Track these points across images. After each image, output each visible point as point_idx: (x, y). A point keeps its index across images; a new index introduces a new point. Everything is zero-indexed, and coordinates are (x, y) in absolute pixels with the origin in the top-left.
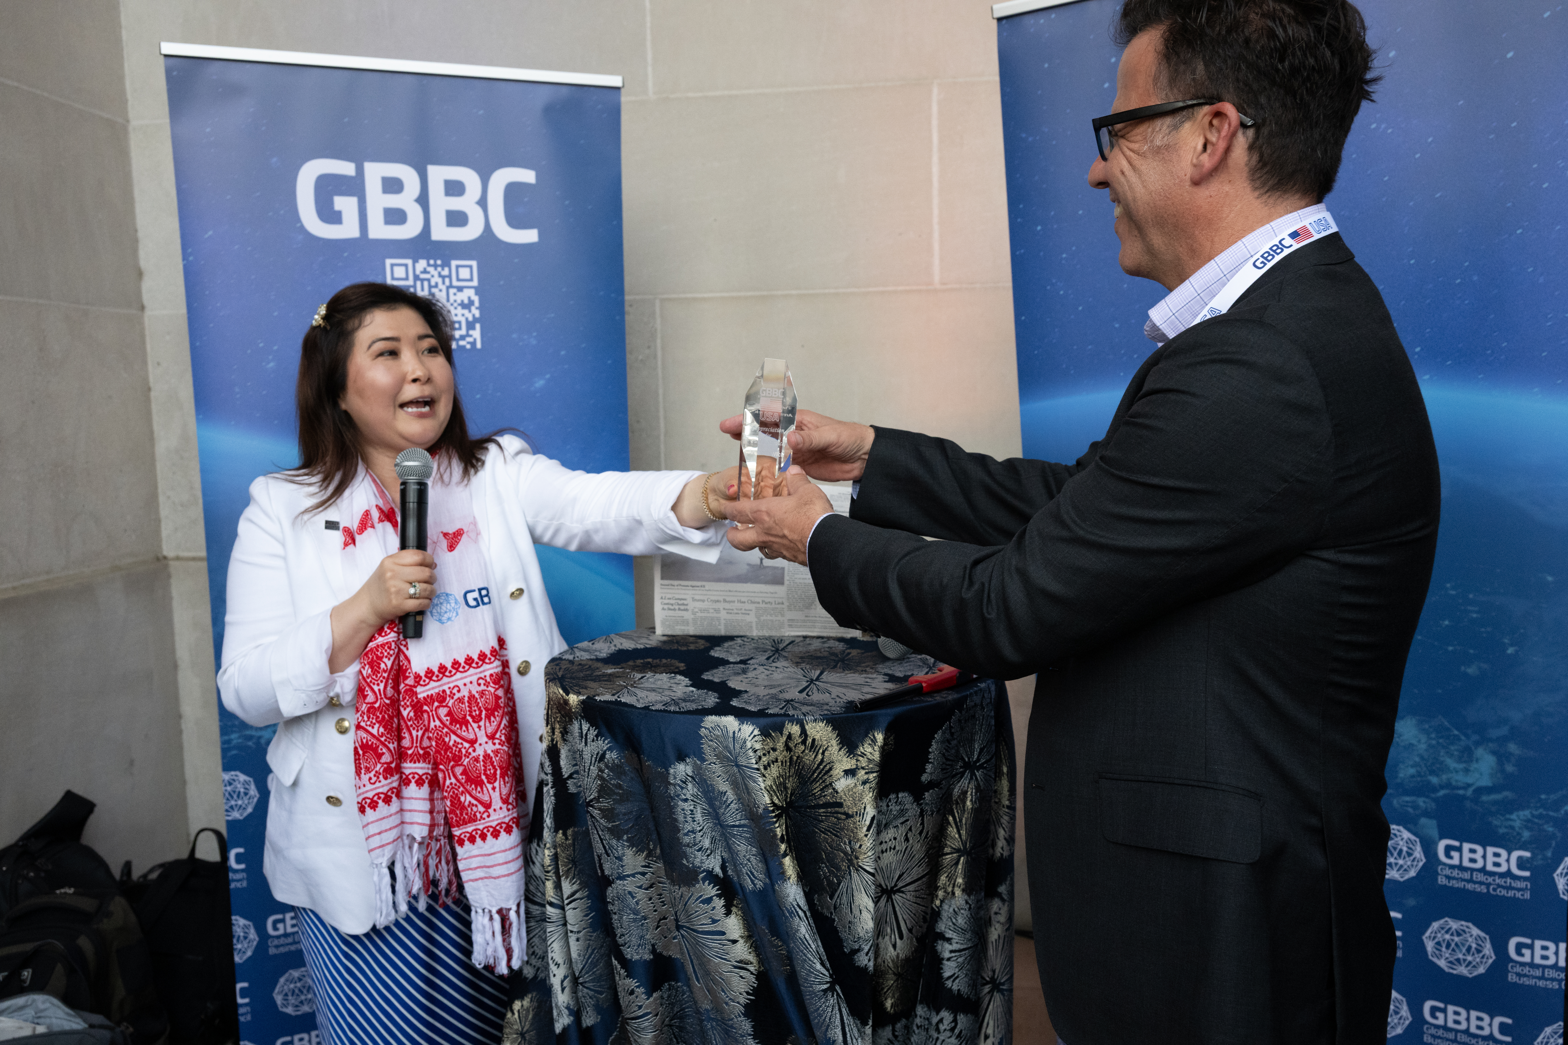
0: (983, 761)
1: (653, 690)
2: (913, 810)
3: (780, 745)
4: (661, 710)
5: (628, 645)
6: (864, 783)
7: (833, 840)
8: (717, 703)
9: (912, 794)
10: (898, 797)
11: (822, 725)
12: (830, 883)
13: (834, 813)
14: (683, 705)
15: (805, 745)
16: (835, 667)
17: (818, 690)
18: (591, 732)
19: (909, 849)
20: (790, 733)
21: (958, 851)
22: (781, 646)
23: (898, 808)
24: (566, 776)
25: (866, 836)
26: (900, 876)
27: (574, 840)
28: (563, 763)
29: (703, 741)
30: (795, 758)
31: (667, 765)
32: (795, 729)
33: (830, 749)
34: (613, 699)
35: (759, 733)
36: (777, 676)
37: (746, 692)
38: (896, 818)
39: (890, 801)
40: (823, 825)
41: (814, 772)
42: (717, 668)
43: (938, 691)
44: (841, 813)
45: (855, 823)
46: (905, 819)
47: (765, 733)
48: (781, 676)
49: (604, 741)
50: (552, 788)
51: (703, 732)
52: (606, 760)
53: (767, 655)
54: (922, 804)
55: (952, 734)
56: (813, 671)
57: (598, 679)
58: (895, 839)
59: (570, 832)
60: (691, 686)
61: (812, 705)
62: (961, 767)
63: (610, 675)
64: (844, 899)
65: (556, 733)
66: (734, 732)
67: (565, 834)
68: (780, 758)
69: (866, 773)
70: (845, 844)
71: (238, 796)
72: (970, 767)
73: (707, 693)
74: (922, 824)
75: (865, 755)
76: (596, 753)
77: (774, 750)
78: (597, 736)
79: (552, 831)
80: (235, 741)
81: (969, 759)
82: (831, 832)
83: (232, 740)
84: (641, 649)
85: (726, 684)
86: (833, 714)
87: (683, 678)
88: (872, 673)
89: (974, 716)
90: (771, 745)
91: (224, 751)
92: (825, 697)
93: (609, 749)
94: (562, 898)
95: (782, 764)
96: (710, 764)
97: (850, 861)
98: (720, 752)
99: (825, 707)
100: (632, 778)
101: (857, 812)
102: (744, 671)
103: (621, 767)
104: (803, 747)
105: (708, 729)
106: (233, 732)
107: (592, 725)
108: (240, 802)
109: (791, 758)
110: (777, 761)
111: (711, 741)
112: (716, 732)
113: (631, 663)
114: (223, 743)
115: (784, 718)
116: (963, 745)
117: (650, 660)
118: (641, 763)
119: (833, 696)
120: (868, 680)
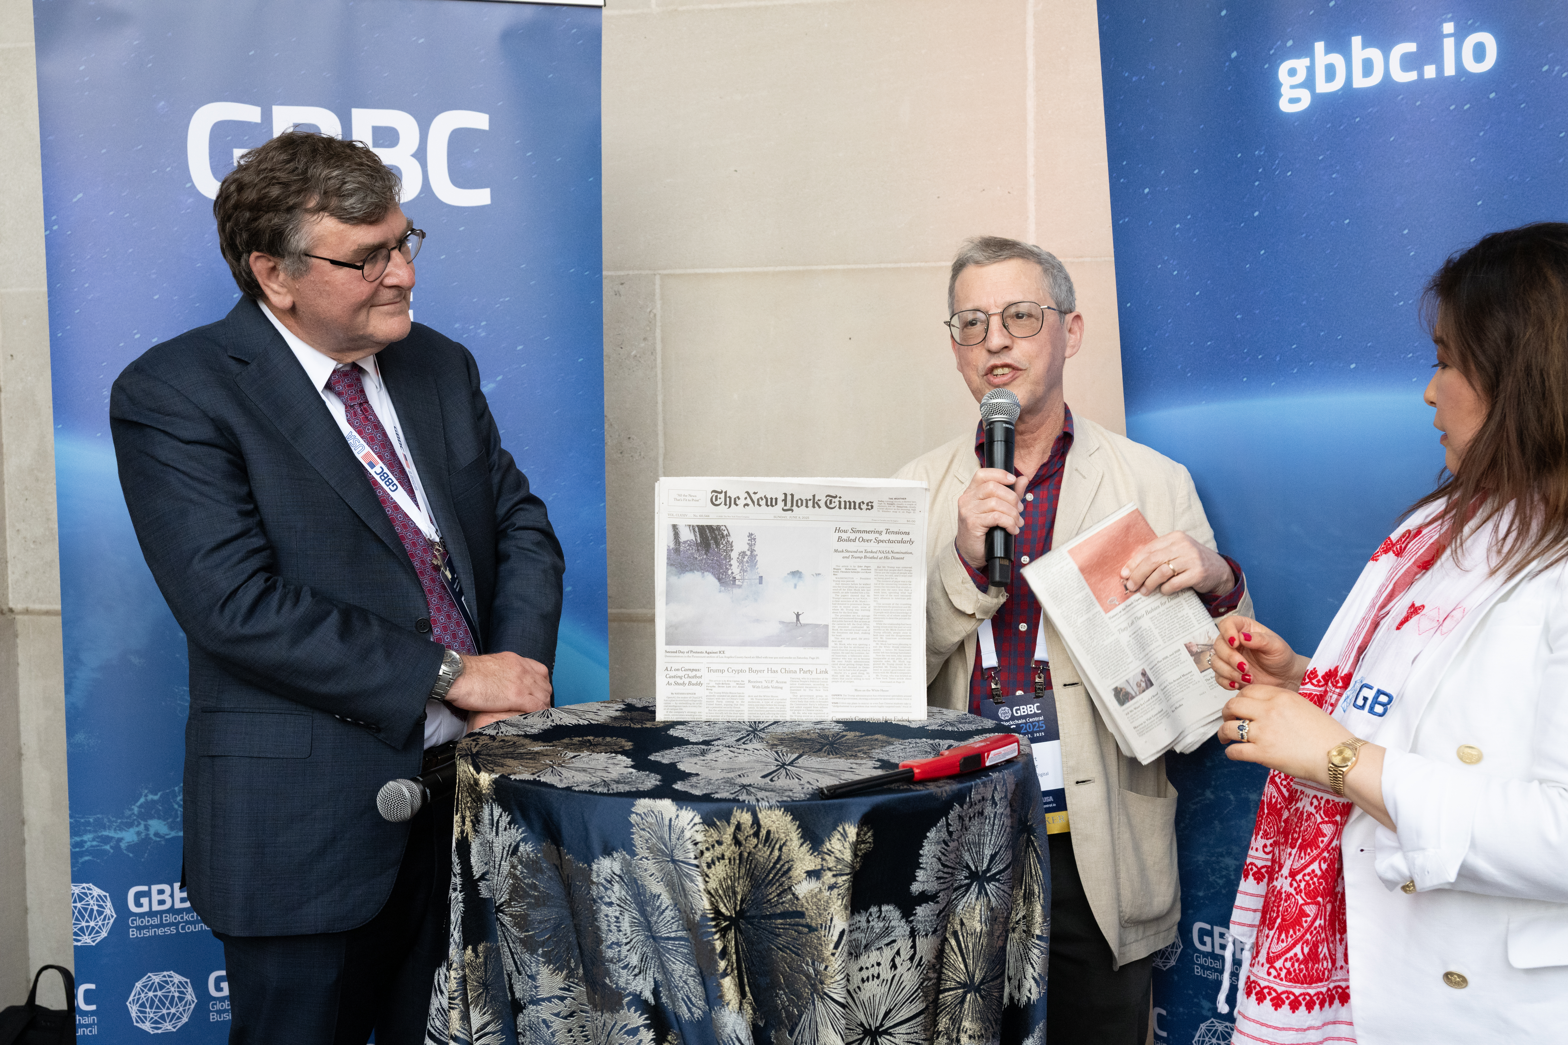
0: (994, 871)
1: (584, 770)
2: (901, 928)
3: (727, 838)
4: (585, 792)
5: (568, 720)
6: (831, 888)
7: (793, 959)
8: (657, 786)
9: (899, 908)
10: (880, 911)
11: (779, 813)
12: (790, 1015)
13: (794, 925)
14: (614, 786)
15: (758, 838)
16: (820, 750)
17: (787, 774)
18: (504, 818)
19: (897, 979)
20: (739, 822)
21: (963, 985)
22: (761, 726)
23: (881, 924)
24: (477, 877)
25: (833, 954)
26: (887, 1014)
27: (486, 958)
28: (474, 860)
29: (634, 830)
30: (746, 854)
31: (589, 859)
32: (746, 818)
33: (788, 843)
34: (531, 778)
35: (701, 821)
36: (743, 759)
37: (697, 775)
38: (880, 937)
39: (871, 914)
40: (781, 941)
41: (770, 872)
42: (671, 748)
43: (935, 780)
44: (803, 926)
45: (819, 938)
46: (890, 939)
47: (708, 822)
48: (746, 759)
49: (517, 830)
50: (460, 892)
51: (633, 818)
52: (519, 854)
53: (739, 735)
54: (911, 922)
55: (950, 834)
56: (789, 755)
57: (520, 757)
58: (879, 964)
59: (481, 948)
60: (632, 767)
61: (772, 791)
62: (966, 878)
63: (537, 753)
64: (807, 1036)
65: (467, 823)
66: (670, 820)
67: (475, 950)
68: (727, 854)
69: (834, 876)
70: (807, 964)
71: (90, 916)
72: (978, 878)
73: (648, 776)
74: (914, 947)
75: (833, 852)
76: (508, 844)
77: (720, 843)
78: (510, 823)
79: (461, 947)
80: (89, 844)
81: (976, 868)
82: (791, 950)
83: (85, 842)
84: (584, 725)
85: (676, 766)
86: (793, 801)
87: (624, 758)
88: (862, 758)
89: (981, 813)
90: (716, 836)
91: (74, 856)
92: (794, 783)
93: (523, 840)
94: (471, 1035)
95: (730, 862)
96: (641, 859)
97: (814, 986)
98: (654, 845)
99: (787, 794)
100: (550, 877)
101: (821, 925)
102: (703, 753)
103: (537, 863)
104: (755, 841)
105: (640, 815)
106: (86, 832)
107: (504, 810)
108: (92, 924)
109: (741, 855)
110: (723, 857)
111: (644, 830)
112: (650, 819)
113: (566, 741)
114: (74, 845)
115: (731, 804)
116: (968, 850)
117: (591, 738)
118: (560, 857)
119: (802, 782)
120: (854, 766)
